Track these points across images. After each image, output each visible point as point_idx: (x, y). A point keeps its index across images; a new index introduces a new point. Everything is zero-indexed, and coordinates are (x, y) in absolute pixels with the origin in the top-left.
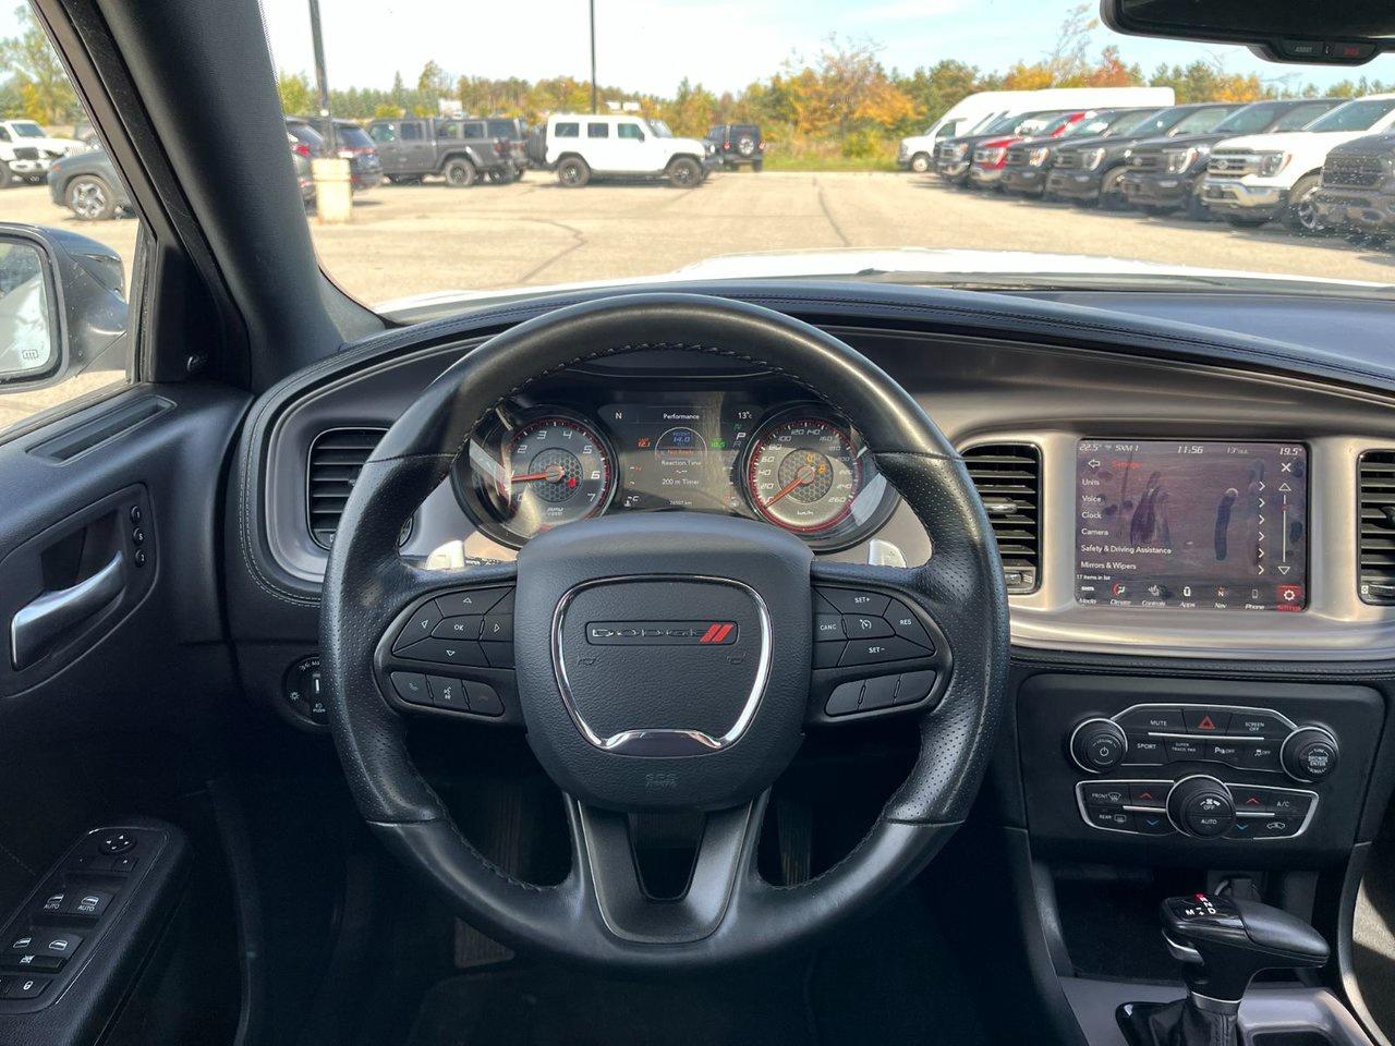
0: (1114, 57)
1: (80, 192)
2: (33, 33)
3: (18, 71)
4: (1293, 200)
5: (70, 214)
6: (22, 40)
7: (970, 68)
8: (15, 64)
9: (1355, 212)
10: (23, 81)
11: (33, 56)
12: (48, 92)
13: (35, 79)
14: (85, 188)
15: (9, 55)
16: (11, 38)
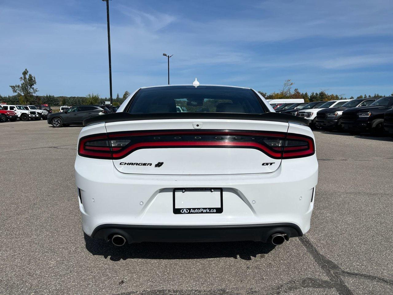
0: (297, 91)
1: (55, 121)
2: (24, 83)
3: (19, 93)
4: (314, 122)
5: (52, 126)
6: (21, 85)
7: (264, 93)
8: (18, 91)
9: (322, 124)
10: (19, 95)
11: (23, 89)
12: (26, 98)
13: (23, 94)
14: (56, 120)
15: (16, 89)
16: (18, 85)
